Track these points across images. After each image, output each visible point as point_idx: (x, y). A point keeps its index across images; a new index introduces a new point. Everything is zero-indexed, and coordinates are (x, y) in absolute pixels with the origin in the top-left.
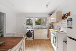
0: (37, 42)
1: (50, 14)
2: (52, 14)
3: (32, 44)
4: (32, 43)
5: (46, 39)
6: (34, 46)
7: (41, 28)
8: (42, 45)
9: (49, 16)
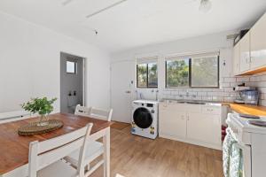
0: (168, 150)
1: (238, 33)
2: (247, 31)
3: (144, 153)
4: (147, 150)
5: (211, 149)
6: (149, 159)
7: (190, 98)
8: (182, 166)
9: (235, 44)
